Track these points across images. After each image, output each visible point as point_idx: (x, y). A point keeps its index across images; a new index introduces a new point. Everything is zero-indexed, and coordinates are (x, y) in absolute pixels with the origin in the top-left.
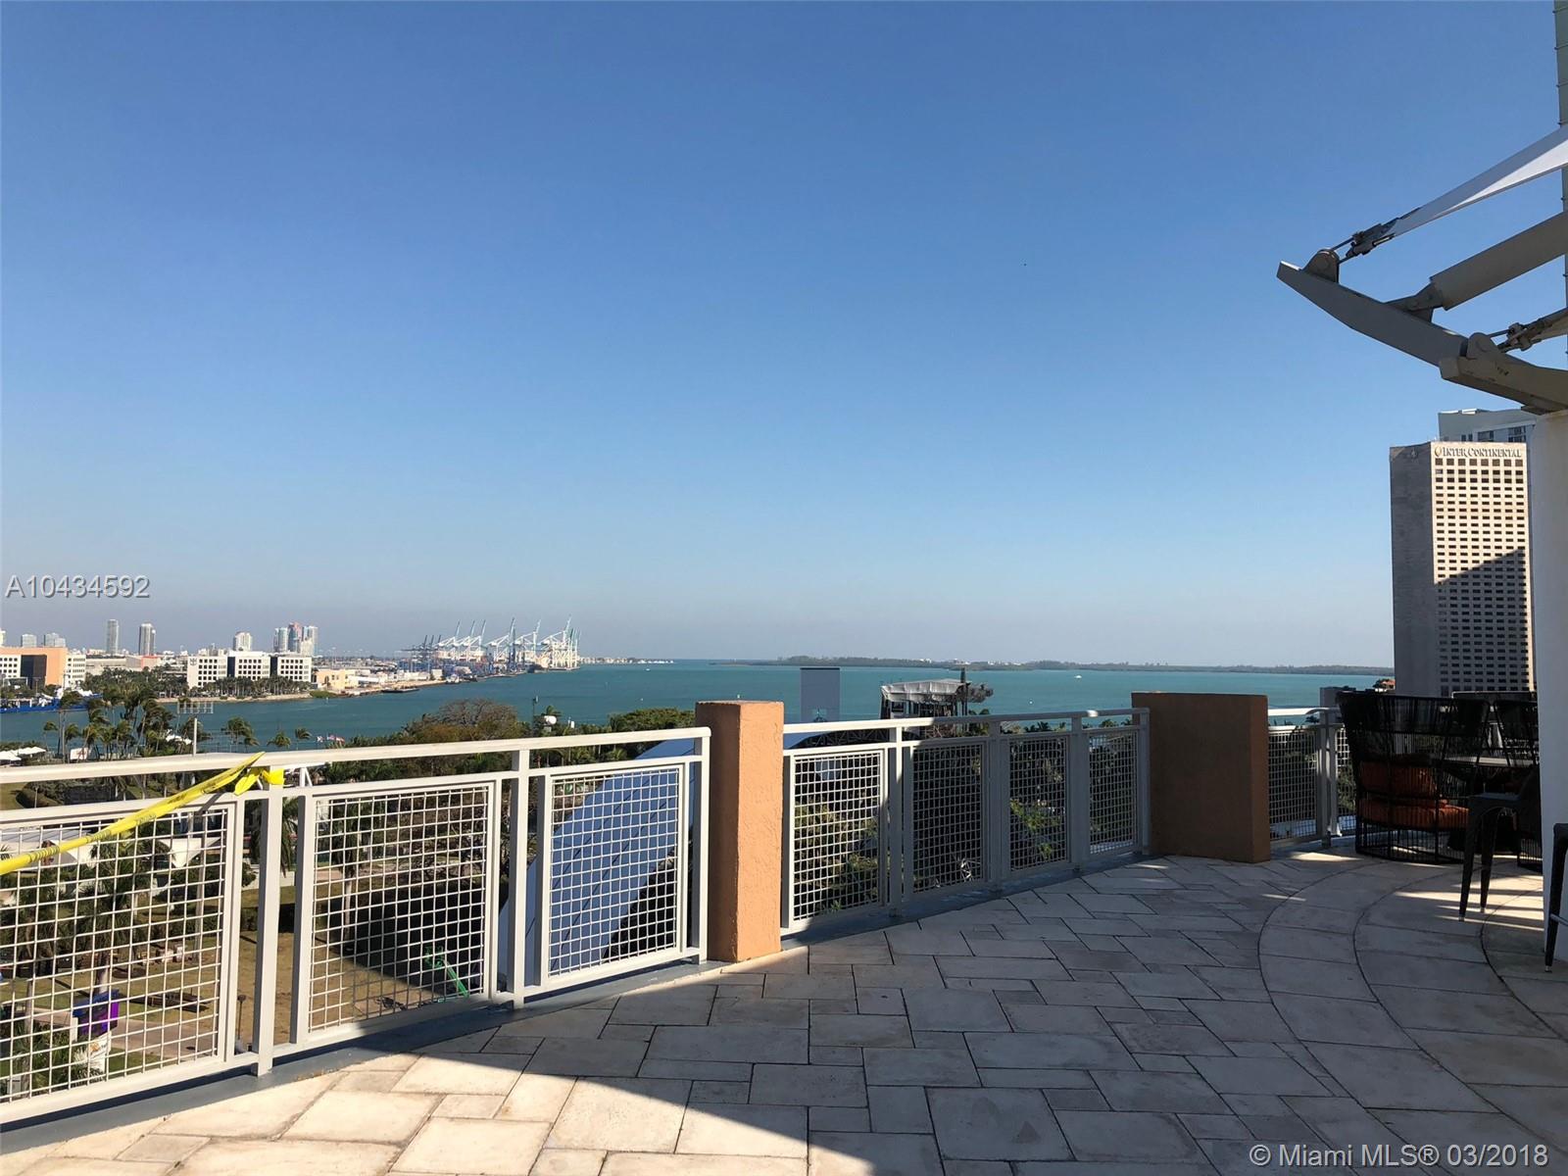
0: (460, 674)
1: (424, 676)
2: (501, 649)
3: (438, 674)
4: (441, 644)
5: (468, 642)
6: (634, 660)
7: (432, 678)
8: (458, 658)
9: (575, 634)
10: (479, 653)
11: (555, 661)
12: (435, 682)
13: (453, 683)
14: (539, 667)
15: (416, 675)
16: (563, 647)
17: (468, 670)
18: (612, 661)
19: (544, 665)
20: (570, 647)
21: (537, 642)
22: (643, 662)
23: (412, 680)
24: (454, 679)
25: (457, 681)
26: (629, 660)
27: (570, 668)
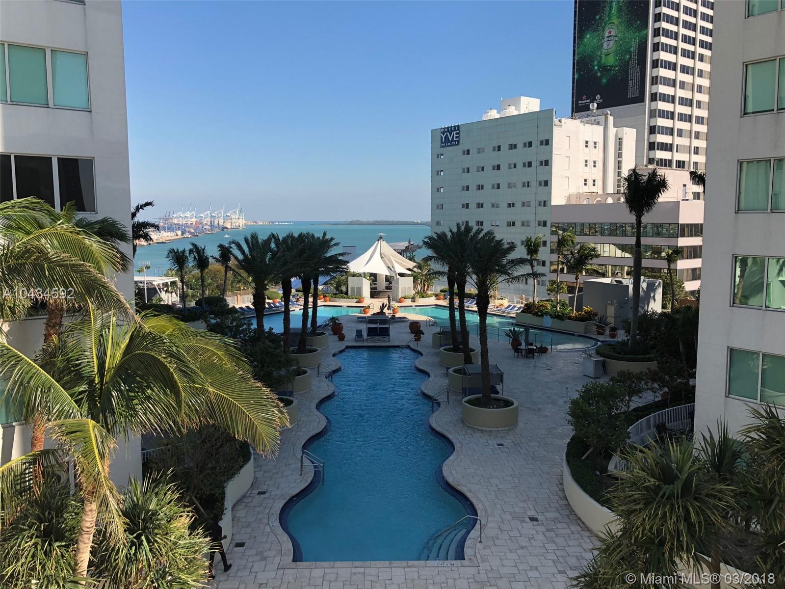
0: (189, 232)
1: (173, 234)
2: (205, 218)
3: (179, 233)
4: (174, 216)
5: (188, 214)
6: (272, 222)
7: (177, 235)
8: (184, 223)
9: (243, 211)
10: (194, 220)
11: (234, 224)
12: (179, 237)
13: (187, 237)
14: (226, 228)
15: (169, 234)
16: (237, 217)
17: (192, 231)
18: (261, 223)
19: (229, 226)
20: (241, 217)
21: (224, 214)
22: (277, 223)
23: (168, 236)
24: (187, 235)
25: (189, 236)
26: (270, 222)
27: (241, 228)
